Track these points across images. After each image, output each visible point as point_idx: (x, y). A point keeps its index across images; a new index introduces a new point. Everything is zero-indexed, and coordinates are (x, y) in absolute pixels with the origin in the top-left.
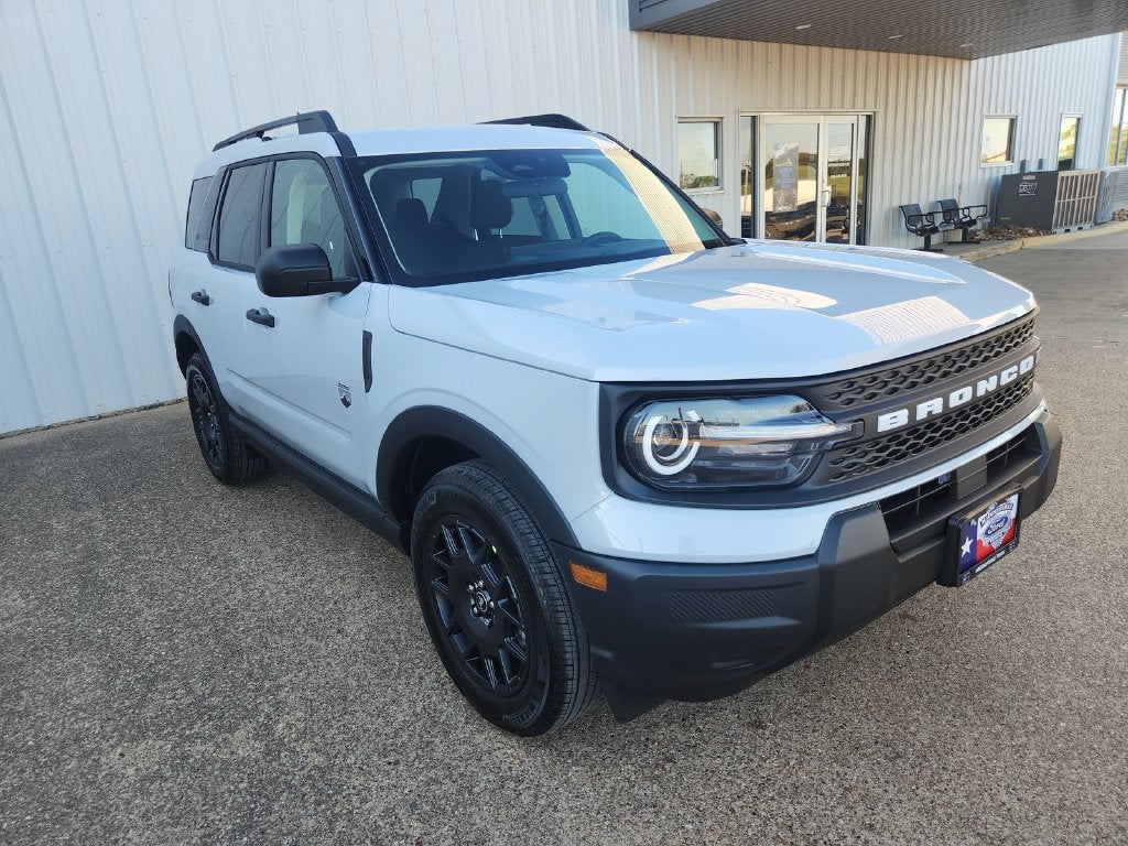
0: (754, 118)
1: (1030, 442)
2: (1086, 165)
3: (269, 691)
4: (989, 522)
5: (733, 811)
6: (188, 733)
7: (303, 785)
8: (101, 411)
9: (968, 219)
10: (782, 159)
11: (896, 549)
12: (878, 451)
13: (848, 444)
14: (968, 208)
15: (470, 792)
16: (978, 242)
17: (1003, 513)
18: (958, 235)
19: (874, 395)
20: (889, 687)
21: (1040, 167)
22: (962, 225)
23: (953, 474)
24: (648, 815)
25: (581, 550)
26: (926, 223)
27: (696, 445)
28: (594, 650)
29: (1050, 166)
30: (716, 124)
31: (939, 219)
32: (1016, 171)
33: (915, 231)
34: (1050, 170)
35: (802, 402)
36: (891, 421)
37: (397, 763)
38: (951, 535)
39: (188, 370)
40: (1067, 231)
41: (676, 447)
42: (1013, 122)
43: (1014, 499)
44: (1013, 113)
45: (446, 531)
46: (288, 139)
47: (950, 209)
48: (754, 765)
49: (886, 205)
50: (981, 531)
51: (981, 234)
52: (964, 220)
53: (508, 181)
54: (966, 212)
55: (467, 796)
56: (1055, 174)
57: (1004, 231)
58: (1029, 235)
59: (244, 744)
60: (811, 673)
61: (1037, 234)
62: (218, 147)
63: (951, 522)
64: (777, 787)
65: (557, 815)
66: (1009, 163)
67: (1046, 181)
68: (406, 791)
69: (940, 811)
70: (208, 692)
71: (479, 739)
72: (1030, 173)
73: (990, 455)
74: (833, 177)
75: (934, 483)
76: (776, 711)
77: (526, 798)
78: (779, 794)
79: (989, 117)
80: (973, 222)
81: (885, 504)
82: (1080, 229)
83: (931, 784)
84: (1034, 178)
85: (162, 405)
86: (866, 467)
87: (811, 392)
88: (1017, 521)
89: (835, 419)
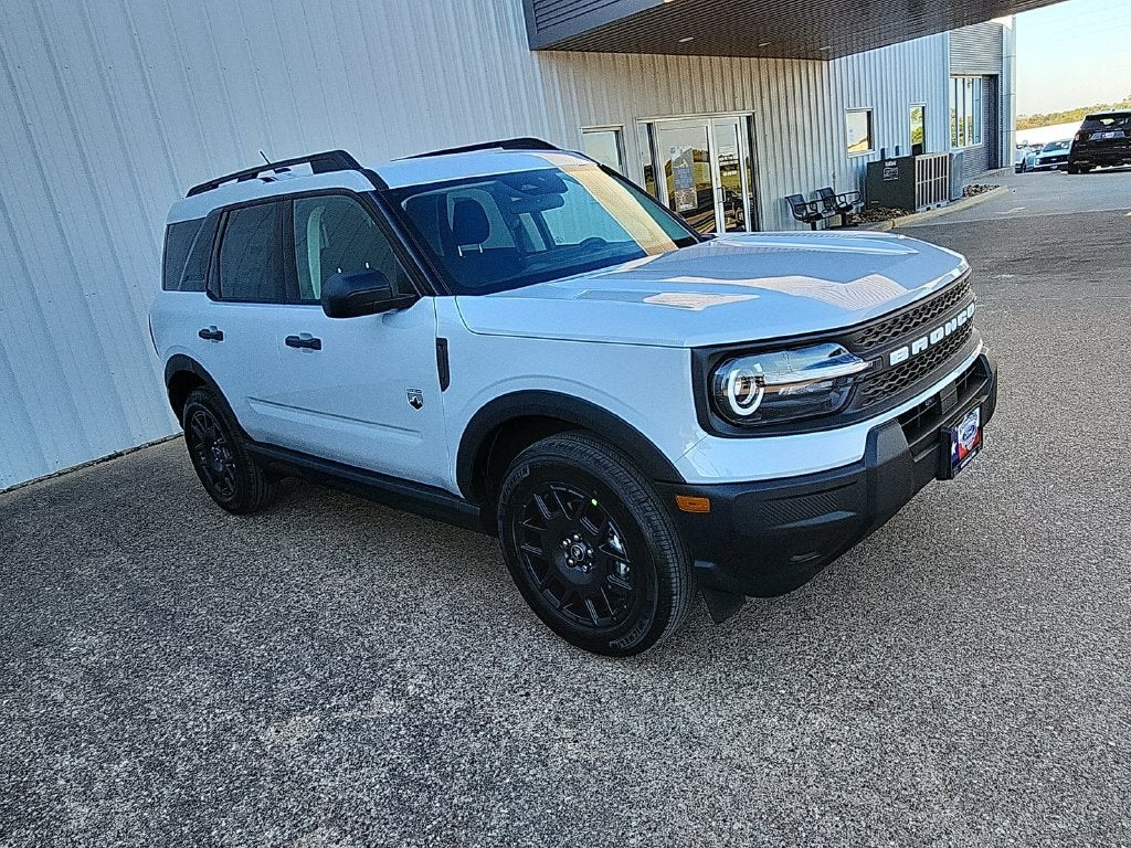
0: (649, 125)
1: (980, 371)
2: (934, 149)
3: (384, 665)
4: (964, 432)
5: (811, 676)
6: (328, 706)
7: (456, 723)
8: (59, 469)
9: (844, 205)
10: (679, 161)
11: (913, 452)
12: (891, 380)
13: (871, 375)
14: (844, 195)
15: (600, 702)
16: (856, 225)
17: (972, 423)
18: (839, 220)
19: (884, 338)
20: (898, 578)
21: (897, 154)
22: (840, 211)
23: (937, 396)
24: (748, 690)
25: (685, 483)
26: (809, 211)
27: (762, 390)
28: (697, 564)
29: (906, 152)
30: (617, 132)
31: (820, 207)
32: (878, 159)
33: (802, 219)
34: (906, 155)
35: (838, 347)
36: (898, 356)
37: (527, 694)
38: (944, 439)
39: (186, 408)
40: (928, 209)
41: (746, 396)
42: (869, 114)
43: (977, 410)
44: (869, 107)
45: (538, 499)
46: (302, 179)
47: (828, 196)
48: (816, 645)
49: (774, 197)
50: (960, 437)
51: (857, 219)
52: (842, 206)
53: (514, 199)
54: (842, 199)
55: (598, 705)
56: (911, 160)
57: (876, 214)
58: (898, 215)
59: (384, 706)
60: (835, 577)
61: (904, 214)
62: (193, 192)
63: (943, 430)
64: (838, 655)
65: (676, 704)
66: (871, 152)
67: (906, 165)
68: (546, 711)
69: (960, 649)
70: (327, 675)
71: (589, 667)
72: (890, 160)
73: (957, 380)
74: (725, 174)
75: (922, 405)
76: (818, 608)
77: (647, 698)
78: (841, 659)
79: (850, 111)
80: (849, 208)
81: (901, 418)
82: (938, 206)
83: (949, 633)
84: (895, 163)
85: (121, 454)
86: (884, 393)
87: (845, 340)
88: (980, 428)
89: (863, 357)
